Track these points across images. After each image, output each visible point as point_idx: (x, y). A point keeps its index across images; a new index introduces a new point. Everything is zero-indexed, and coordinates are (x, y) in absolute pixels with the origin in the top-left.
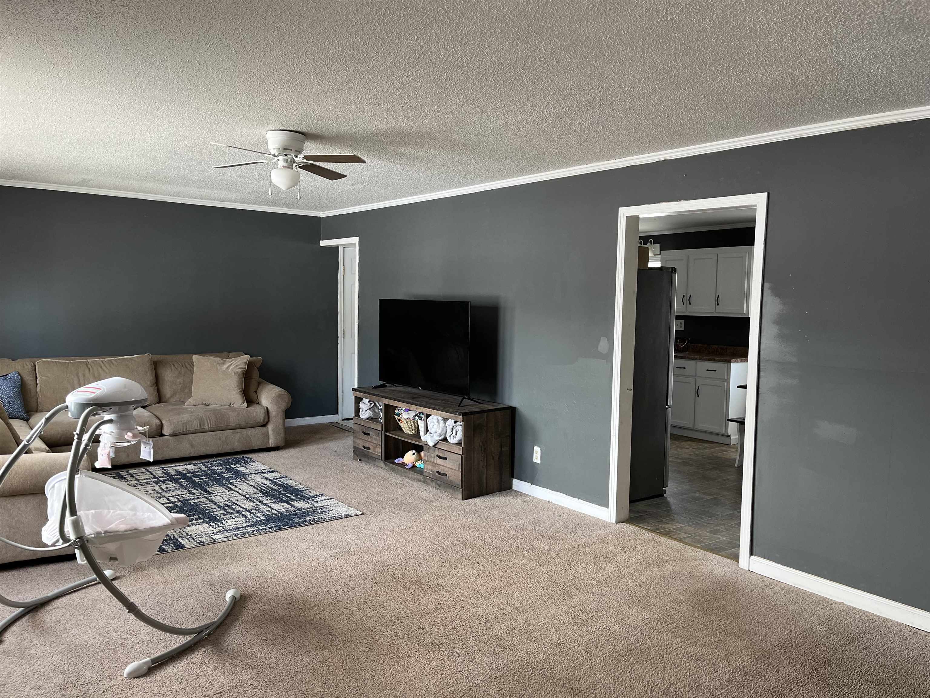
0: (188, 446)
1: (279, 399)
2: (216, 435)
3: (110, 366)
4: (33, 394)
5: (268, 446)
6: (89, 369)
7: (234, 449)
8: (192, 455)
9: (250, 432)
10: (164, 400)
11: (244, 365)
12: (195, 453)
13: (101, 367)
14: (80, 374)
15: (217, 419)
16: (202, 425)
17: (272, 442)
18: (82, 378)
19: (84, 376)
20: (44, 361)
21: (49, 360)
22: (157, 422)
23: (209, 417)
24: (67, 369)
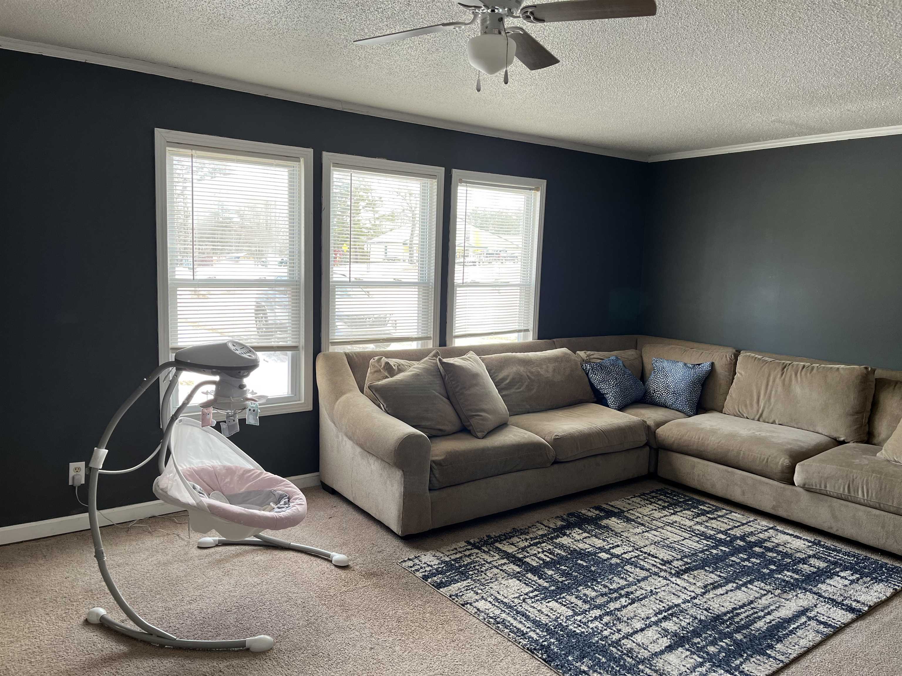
0: (828, 515)
3: (807, 374)
6: (783, 373)
13: (796, 374)
14: (772, 378)
15: (881, 492)
18: (770, 383)
19: (774, 381)
20: (746, 356)
21: (753, 355)
22: (784, 461)
23: (867, 480)
24: (761, 369)
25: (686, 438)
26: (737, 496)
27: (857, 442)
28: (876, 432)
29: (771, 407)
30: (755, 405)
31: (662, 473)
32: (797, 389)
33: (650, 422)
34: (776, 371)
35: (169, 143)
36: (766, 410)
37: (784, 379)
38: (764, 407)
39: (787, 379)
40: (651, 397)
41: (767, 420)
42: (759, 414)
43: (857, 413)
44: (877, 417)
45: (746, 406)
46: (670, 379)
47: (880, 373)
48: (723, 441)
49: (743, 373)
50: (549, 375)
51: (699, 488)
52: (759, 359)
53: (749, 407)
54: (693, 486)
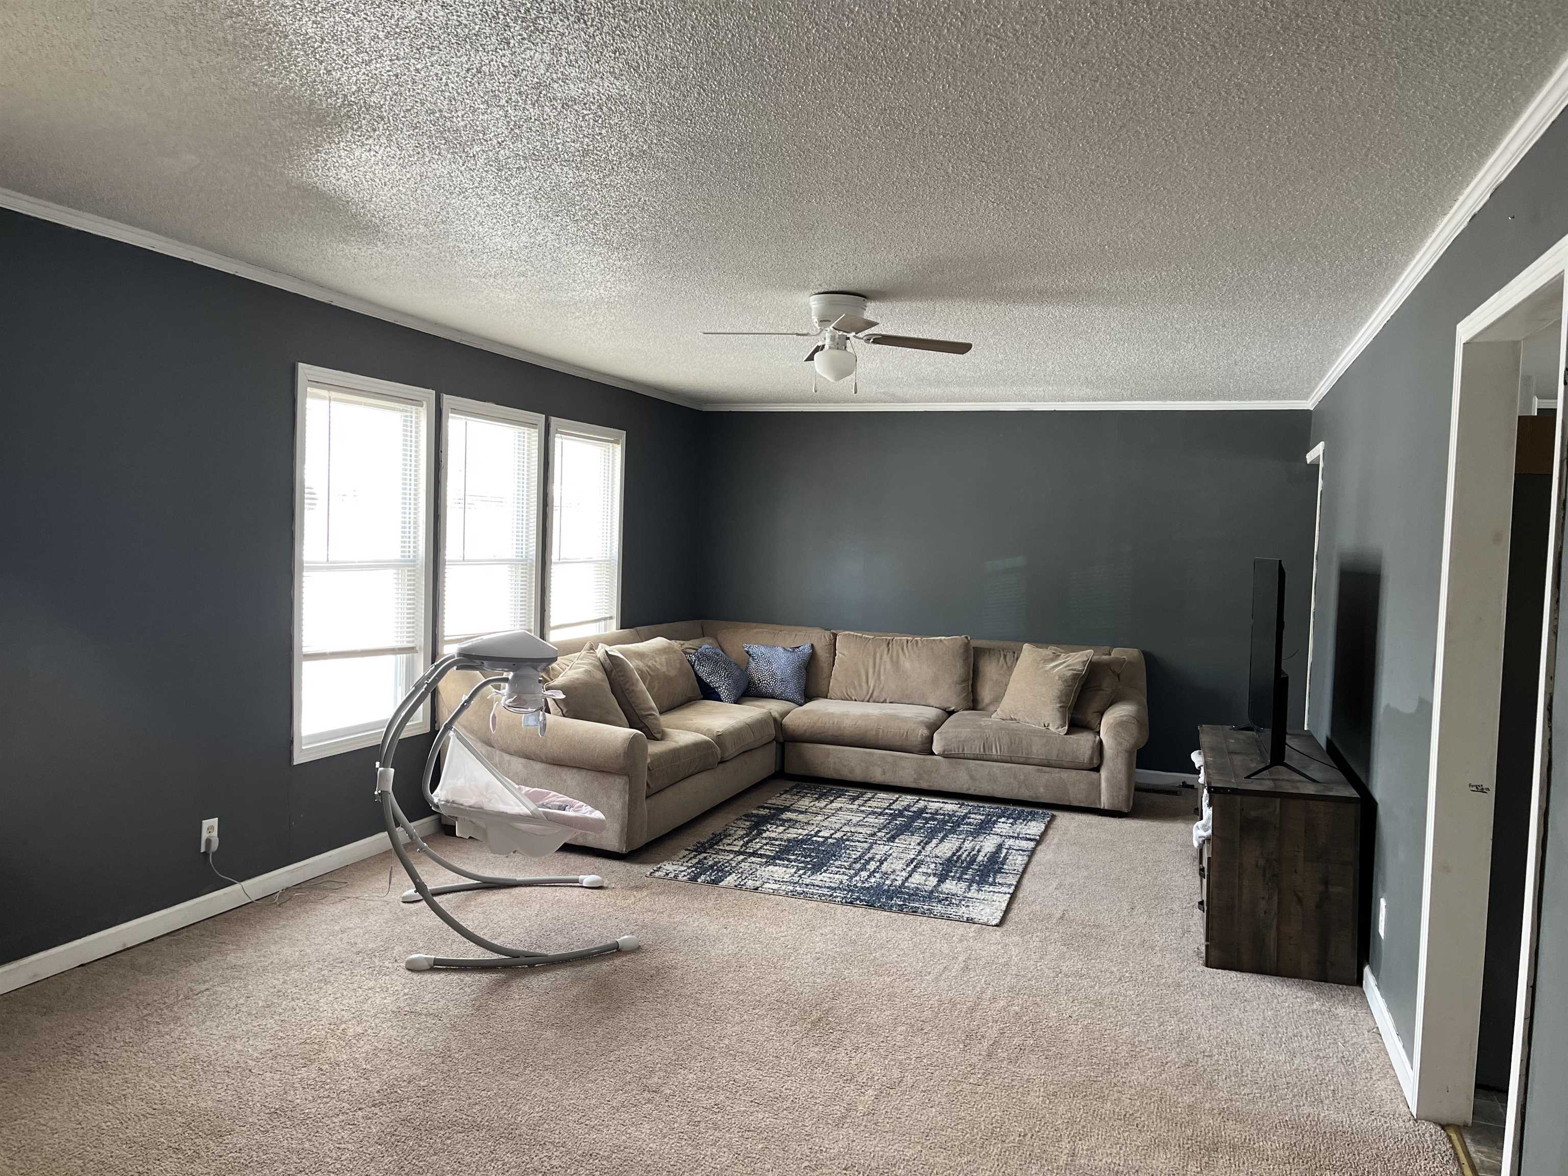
0: (967, 777)
1: (1120, 729)
2: (1010, 768)
3: (913, 649)
4: (825, 675)
5: (1098, 807)
6: (889, 649)
7: (1038, 797)
8: (971, 792)
9: (1065, 774)
10: (980, 707)
11: (1081, 664)
12: (975, 790)
13: (903, 649)
14: (878, 655)
15: (1011, 744)
16: (986, 748)
17: (1105, 802)
18: (878, 661)
19: (881, 658)
20: (846, 635)
21: (852, 633)
22: (923, 732)
23: (999, 737)
24: (865, 646)
25: (818, 724)
26: (878, 776)
27: (966, 710)
28: (980, 699)
29: (881, 686)
30: (864, 685)
31: (789, 770)
32: (907, 664)
33: (775, 714)
34: (881, 648)
35: (310, 383)
36: (876, 688)
37: (892, 656)
38: (874, 686)
39: (895, 654)
40: (756, 688)
41: (877, 700)
42: (869, 695)
43: (963, 681)
44: (979, 684)
45: (855, 688)
46: (775, 666)
47: (975, 643)
48: (859, 722)
49: (846, 653)
50: (664, 669)
51: (835, 776)
52: (861, 637)
53: (858, 688)
54: (830, 777)
